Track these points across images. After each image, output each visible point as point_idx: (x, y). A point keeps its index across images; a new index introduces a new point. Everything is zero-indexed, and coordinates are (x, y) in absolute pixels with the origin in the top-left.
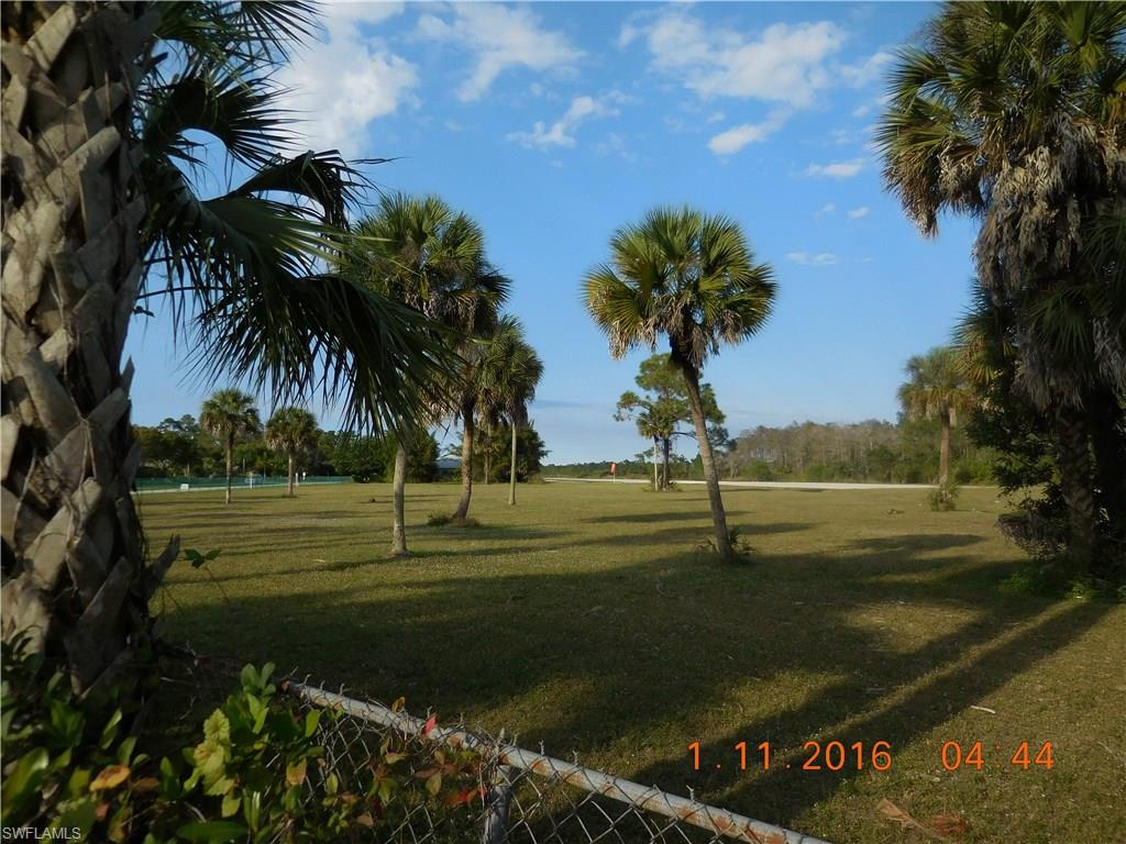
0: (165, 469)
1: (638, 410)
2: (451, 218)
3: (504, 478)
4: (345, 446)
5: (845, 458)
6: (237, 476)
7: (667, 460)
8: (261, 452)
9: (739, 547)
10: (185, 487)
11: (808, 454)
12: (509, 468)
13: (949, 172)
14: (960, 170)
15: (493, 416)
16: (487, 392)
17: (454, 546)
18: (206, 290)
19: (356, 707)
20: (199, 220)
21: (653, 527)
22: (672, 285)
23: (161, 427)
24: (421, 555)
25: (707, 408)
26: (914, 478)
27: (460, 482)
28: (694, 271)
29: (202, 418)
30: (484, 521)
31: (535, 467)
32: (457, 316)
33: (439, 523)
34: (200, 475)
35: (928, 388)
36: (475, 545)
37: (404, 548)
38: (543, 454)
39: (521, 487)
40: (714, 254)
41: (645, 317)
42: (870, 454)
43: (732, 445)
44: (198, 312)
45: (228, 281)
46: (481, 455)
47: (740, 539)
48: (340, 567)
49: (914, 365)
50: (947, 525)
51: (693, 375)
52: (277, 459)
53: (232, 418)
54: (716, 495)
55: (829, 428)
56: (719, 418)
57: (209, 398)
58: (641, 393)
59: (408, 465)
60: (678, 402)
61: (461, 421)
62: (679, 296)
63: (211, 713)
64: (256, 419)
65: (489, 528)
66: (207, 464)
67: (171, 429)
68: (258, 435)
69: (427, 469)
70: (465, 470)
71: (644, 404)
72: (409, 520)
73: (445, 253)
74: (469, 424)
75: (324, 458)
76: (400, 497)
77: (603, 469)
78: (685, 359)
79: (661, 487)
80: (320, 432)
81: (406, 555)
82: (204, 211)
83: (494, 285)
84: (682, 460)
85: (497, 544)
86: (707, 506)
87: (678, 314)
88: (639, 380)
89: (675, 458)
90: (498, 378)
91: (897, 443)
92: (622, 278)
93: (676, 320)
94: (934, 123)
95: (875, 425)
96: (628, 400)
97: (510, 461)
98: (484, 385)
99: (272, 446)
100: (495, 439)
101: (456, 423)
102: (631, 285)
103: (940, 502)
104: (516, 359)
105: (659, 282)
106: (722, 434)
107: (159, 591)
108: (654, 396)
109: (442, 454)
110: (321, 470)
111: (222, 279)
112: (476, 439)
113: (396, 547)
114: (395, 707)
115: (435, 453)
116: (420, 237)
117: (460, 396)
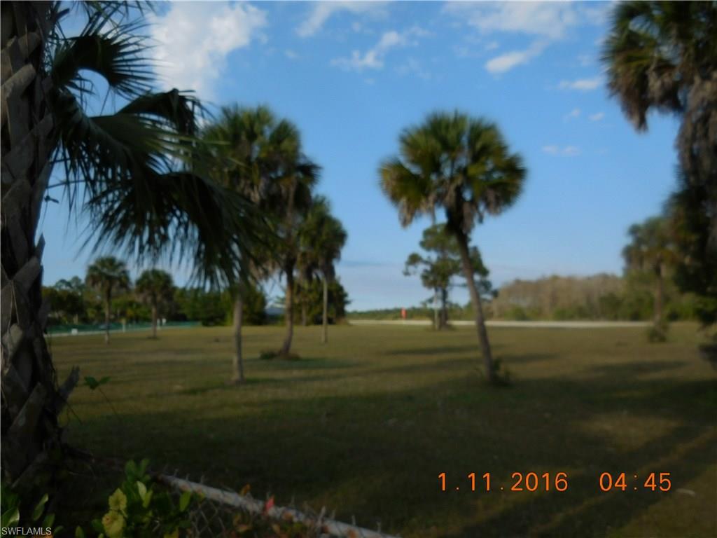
0: (60, 318)
1: (421, 268)
2: (277, 122)
3: (318, 321)
4: (196, 299)
5: (583, 303)
6: (114, 322)
7: (444, 306)
8: (131, 304)
9: (501, 373)
10: (74, 332)
11: (554, 299)
12: (321, 313)
13: (655, 84)
14: (663, 84)
15: (308, 274)
16: (304, 254)
17: (280, 375)
18: (93, 183)
19: (213, 493)
20: (89, 132)
21: (435, 358)
22: (447, 172)
23: (56, 286)
24: (254, 382)
25: (474, 265)
26: (636, 317)
27: (283, 325)
28: (463, 161)
29: (87, 279)
30: (302, 355)
31: (341, 313)
32: (280, 196)
33: (268, 356)
34: (86, 323)
35: (644, 248)
36: (296, 373)
37: (242, 376)
38: (347, 302)
39: (331, 328)
40: (479, 145)
41: (427, 196)
42: (602, 299)
43: (495, 294)
44: (87, 199)
45: (110, 175)
46: (300, 305)
47: (502, 366)
48: (193, 392)
49: (634, 230)
50: (659, 353)
51: (463, 240)
52: (144, 309)
53: (110, 279)
54: (483, 331)
55: (570, 281)
56: (484, 272)
57: (92, 263)
58: (424, 254)
59: (244, 312)
60: (453, 261)
61: (284, 277)
62: (452, 179)
63: (114, 491)
64: (127, 278)
65: (308, 360)
66: (91, 313)
67: (64, 287)
68: (128, 291)
69: (258, 315)
70: (288, 316)
71: (426, 262)
72: (245, 356)
73: (271, 149)
74: (291, 280)
75: (178, 307)
76: (239, 338)
77: (396, 314)
78: (458, 227)
79: (440, 327)
80: (175, 289)
81: (243, 382)
82: (93, 126)
83: (309, 172)
84: (457, 305)
85: (313, 373)
86: (476, 341)
87: (452, 192)
88: (423, 244)
89: (451, 304)
90: (312, 243)
91: (621, 290)
92: (408, 166)
93: (450, 197)
94: (642, 48)
95: (605, 278)
96: (414, 259)
97: (322, 309)
98: (302, 249)
99: (139, 299)
100: (310, 291)
101: (280, 279)
102: (415, 170)
103: (656, 336)
104: (326, 229)
105: (436, 167)
106: (487, 285)
107: (66, 408)
108: (433, 256)
109: (270, 304)
110: (177, 317)
111: (105, 174)
112: (295, 291)
113: (236, 376)
114: (243, 492)
115: (264, 302)
116: (252, 136)
117: (284, 257)
